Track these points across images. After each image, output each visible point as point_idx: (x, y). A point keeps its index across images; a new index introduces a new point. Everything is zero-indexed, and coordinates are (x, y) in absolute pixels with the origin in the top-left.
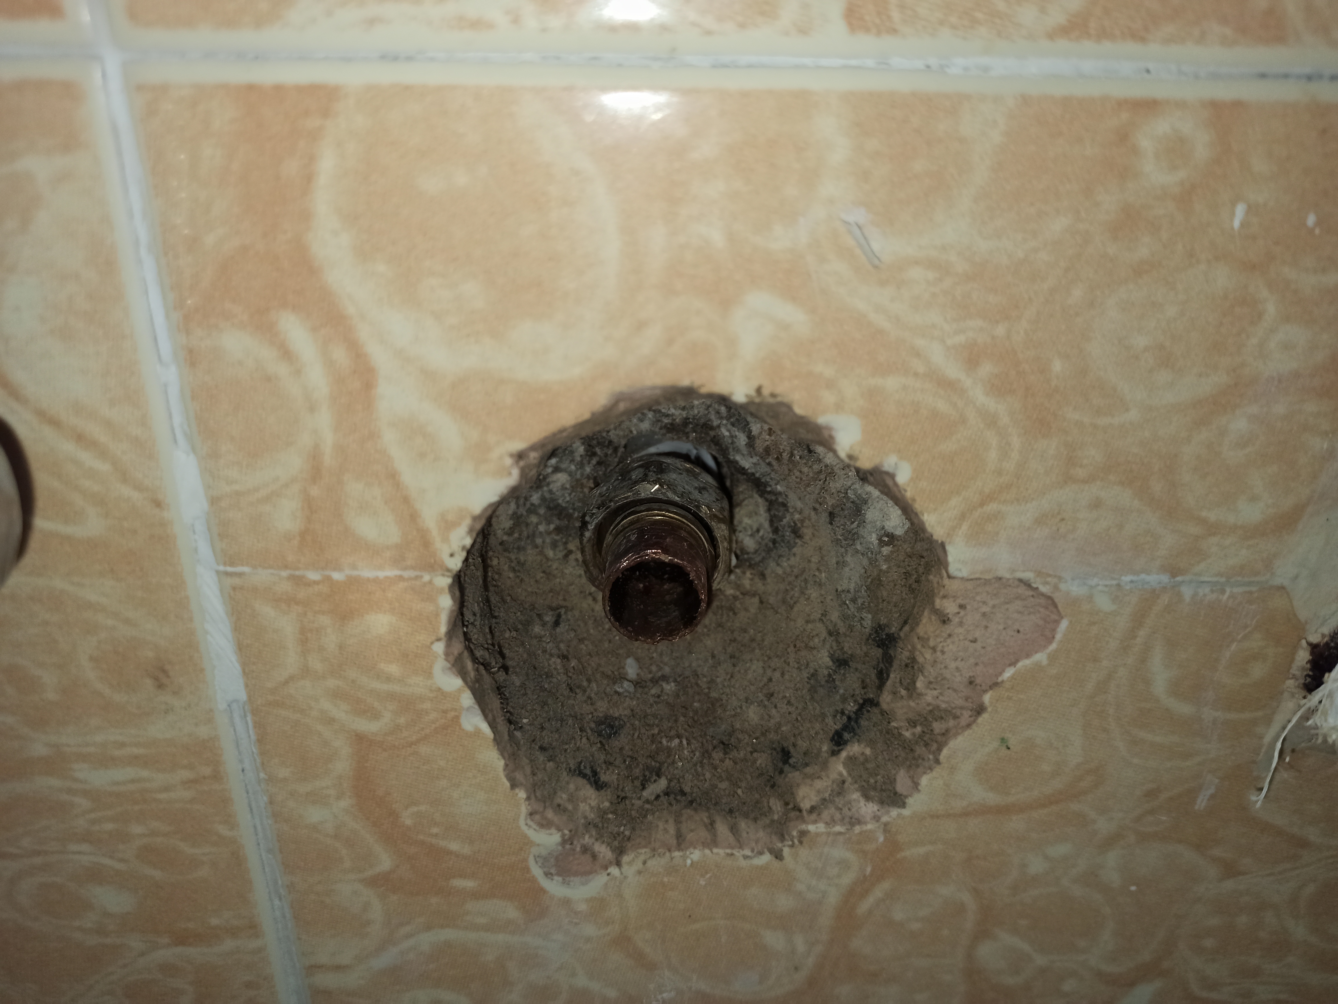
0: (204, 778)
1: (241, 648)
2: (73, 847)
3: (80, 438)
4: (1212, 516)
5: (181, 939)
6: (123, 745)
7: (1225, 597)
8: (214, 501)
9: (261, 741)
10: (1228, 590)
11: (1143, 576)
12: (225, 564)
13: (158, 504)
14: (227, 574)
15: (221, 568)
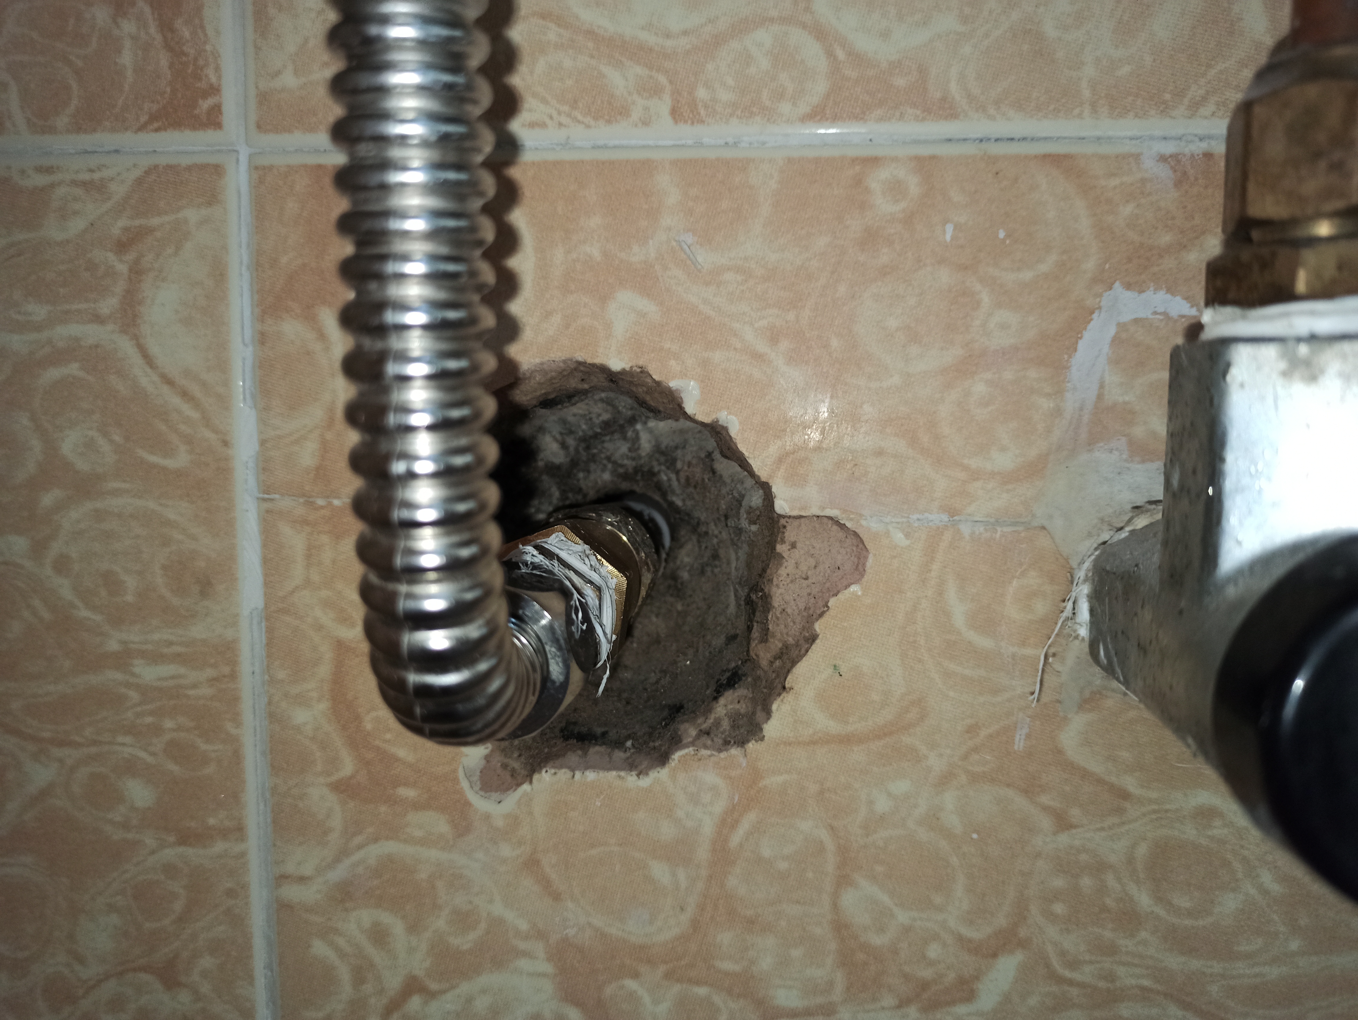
0: (224, 676)
1: (265, 561)
2: (120, 739)
3: (185, 395)
4: (974, 463)
5: (185, 839)
6: (171, 644)
7: (998, 535)
8: (263, 443)
9: (270, 644)
10: (999, 529)
11: (926, 515)
12: (264, 493)
13: (226, 443)
14: (264, 500)
15: (261, 495)
